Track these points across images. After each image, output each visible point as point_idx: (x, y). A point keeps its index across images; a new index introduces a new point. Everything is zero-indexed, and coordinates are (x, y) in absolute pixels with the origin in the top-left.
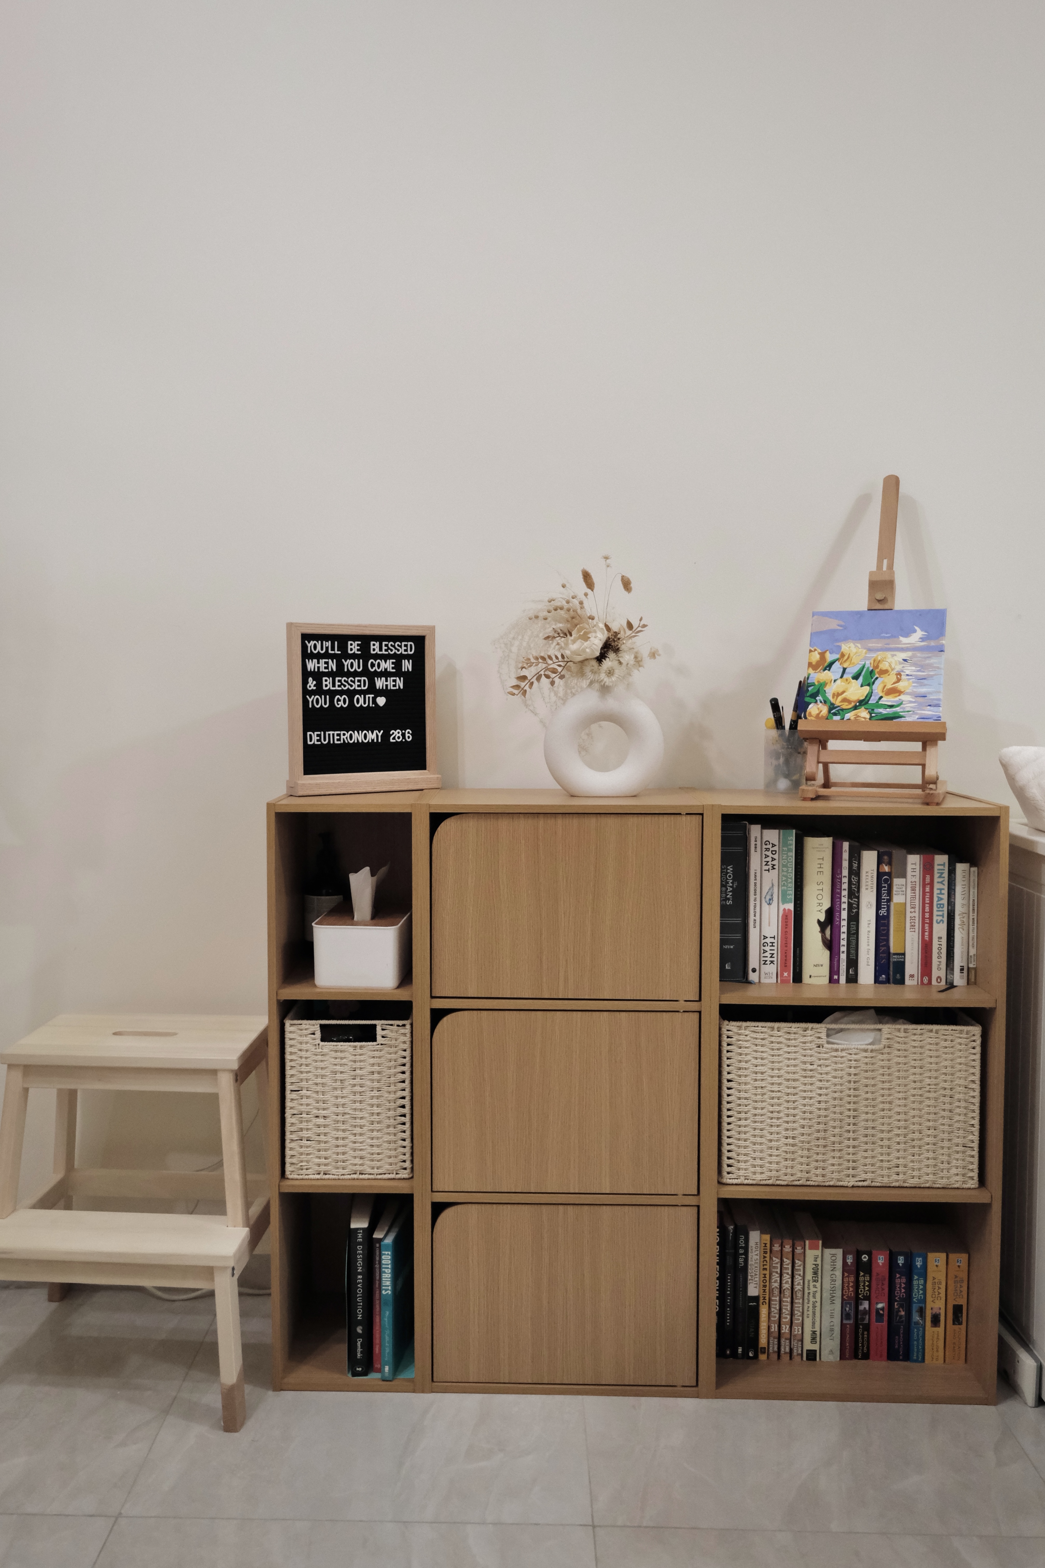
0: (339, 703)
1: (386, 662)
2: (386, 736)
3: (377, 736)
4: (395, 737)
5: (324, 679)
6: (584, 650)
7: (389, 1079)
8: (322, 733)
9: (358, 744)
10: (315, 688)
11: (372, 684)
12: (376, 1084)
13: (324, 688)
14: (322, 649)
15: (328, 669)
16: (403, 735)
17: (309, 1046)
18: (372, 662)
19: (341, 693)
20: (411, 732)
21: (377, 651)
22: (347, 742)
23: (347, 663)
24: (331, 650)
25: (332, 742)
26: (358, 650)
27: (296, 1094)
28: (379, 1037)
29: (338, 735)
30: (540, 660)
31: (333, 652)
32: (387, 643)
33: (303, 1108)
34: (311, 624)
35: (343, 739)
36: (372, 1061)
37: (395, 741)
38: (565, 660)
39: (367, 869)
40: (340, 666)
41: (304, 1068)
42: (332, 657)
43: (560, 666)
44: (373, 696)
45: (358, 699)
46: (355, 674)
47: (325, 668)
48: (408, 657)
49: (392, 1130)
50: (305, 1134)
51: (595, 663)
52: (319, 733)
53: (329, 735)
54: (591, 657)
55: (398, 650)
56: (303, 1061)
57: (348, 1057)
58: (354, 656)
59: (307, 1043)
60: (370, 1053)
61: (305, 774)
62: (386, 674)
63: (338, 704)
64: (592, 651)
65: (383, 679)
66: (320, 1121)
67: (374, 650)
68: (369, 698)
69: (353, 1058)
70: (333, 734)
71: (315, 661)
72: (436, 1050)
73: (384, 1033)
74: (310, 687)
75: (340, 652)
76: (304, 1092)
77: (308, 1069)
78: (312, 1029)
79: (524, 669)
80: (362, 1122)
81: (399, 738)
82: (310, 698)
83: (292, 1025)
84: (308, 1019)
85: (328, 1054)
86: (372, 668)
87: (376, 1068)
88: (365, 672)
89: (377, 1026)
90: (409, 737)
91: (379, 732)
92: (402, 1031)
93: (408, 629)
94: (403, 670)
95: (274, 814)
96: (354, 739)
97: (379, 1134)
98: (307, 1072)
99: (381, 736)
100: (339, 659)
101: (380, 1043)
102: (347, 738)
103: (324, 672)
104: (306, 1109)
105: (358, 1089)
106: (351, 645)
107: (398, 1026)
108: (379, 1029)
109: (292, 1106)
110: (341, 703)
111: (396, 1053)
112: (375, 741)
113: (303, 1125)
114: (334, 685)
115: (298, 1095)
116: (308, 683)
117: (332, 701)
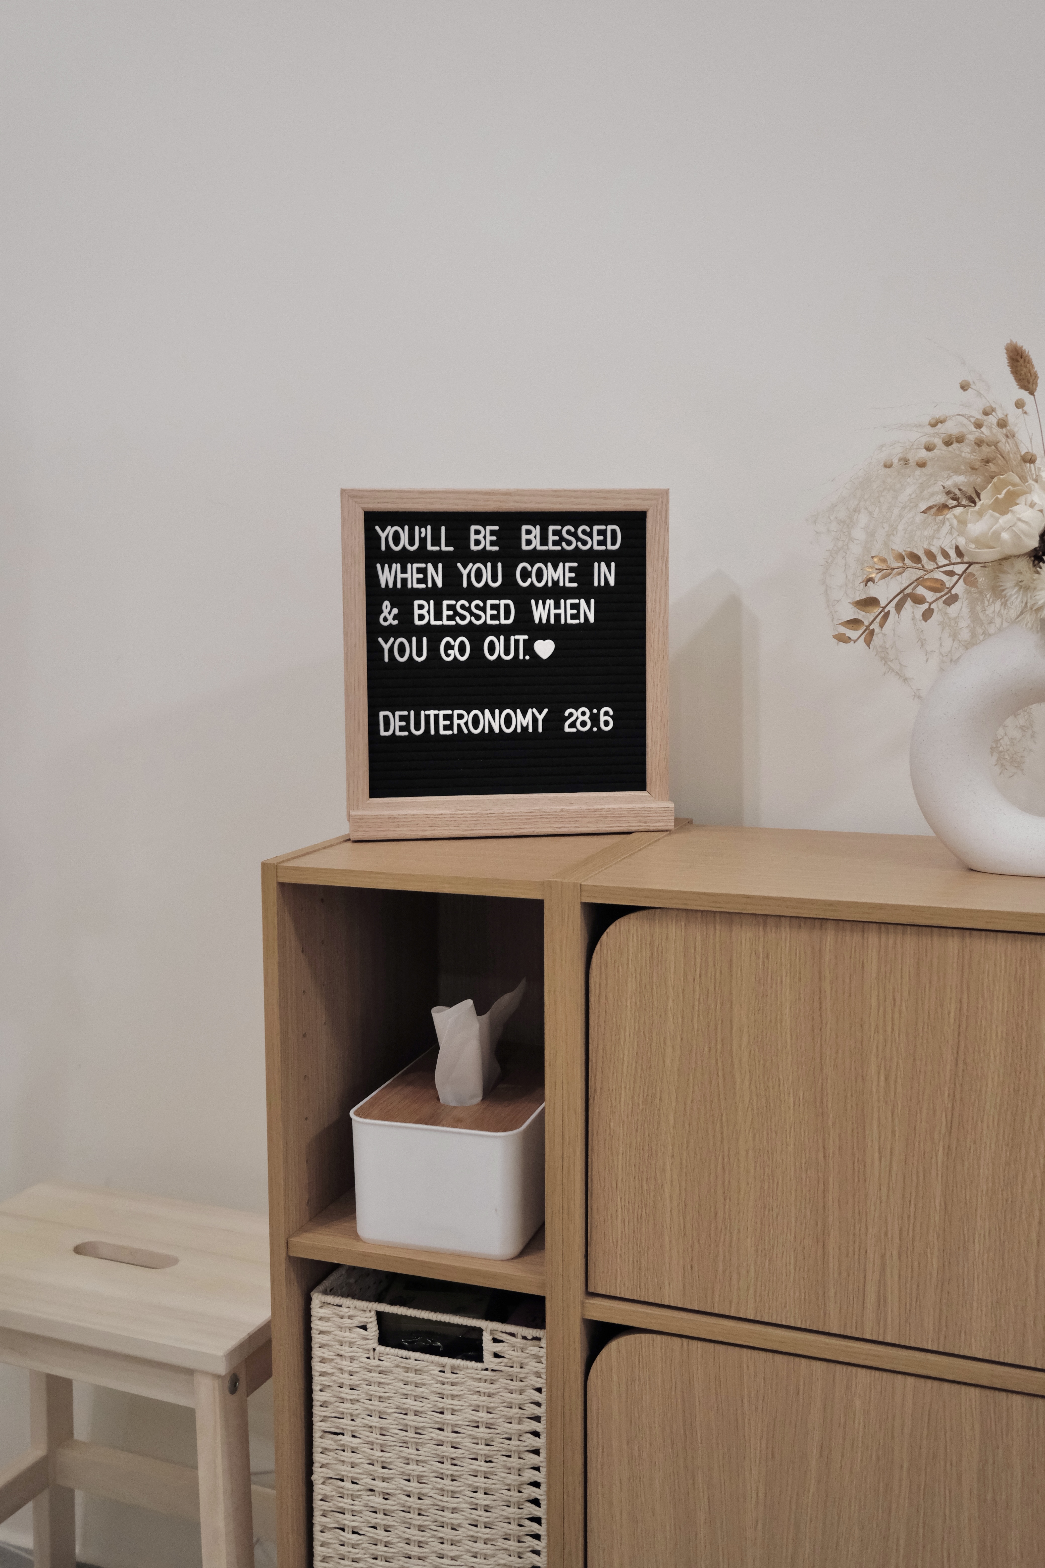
0: (450, 652)
1: (555, 568)
2: (555, 720)
3: (535, 720)
4: (574, 722)
5: (416, 603)
6: (997, 535)
7: (508, 1442)
8: (412, 713)
9: (490, 736)
10: (396, 622)
11: (525, 613)
12: (482, 1449)
13: (417, 622)
14: (412, 543)
15: (426, 583)
16: (595, 719)
17: (355, 1351)
18: (524, 569)
19: (455, 632)
20: (611, 713)
21: (536, 544)
22: (466, 731)
23: (467, 571)
24: (432, 545)
25: (433, 732)
26: (492, 543)
27: (332, 1439)
28: (487, 1356)
29: (446, 717)
30: (907, 562)
31: (437, 548)
32: (559, 527)
33: (345, 1470)
34: (386, 491)
35: (459, 725)
36: (476, 1400)
37: (574, 730)
38: (966, 559)
39: (469, 1003)
40: (453, 576)
41: (346, 1392)
42: (434, 558)
43: (951, 574)
44: (526, 637)
45: (492, 644)
46: (486, 593)
47: (419, 581)
48: (606, 557)
49: (513, 1544)
50: (347, 1520)
51: (1024, 565)
52: (406, 713)
53: (427, 717)
54: (1016, 552)
55: (585, 543)
56: (345, 1378)
57: (430, 1385)
58: (483, 556)
59: (351, 1344)
60: (471, 1383)
61: (373, 794)
62: (556, 592)
63: (448, 655)
64: (1016, 536)
65: (550, 602)
66: (377, 1501)
67: (529, 542)
68: (517, 642)
69: (438, 1387)
70: (437, 717)
71: (397, 567)
72: (595, 1408)
73: (498, 1348)
74: (385, 619)
75: (451, 549)
76: (346, 1439)
77: (354, 1395)
78: (362, 1318)
79: (870, 583)
80: (456, 1519)
81: (583, 724)
82: (386, 642)
83: (324, 1304)
84: (354, 1296)
85: (391, 1372)
86: (524, 581)
87: (483, 1416)
88: (509, 589)
89: (484, 1333)
90: (606, 723)
91: (540, 713)
92: (533, 1349)
93: (604, 498)
94: (596, 584)
95: (275, 885)
96: (483, 726)
97: (488, 1549)
98: (352, 1401)
99: (543, 720)
100: (449, 563)
101: (490, 1367)
102: (466, 724)
103: (417, 589)
104: (350, 1472)
105: (447, 1450)
106: (477, 532)
107: (524, 1338)
108: (487, 1338)
109: (325, 1462)
110: (454, 653)
111: (521, 1392)
112: (530, 730)
113: (345, 1503)
114: (438, 616)
115: (336, 1441)
116: (382, 612)
117: (433, 649)
